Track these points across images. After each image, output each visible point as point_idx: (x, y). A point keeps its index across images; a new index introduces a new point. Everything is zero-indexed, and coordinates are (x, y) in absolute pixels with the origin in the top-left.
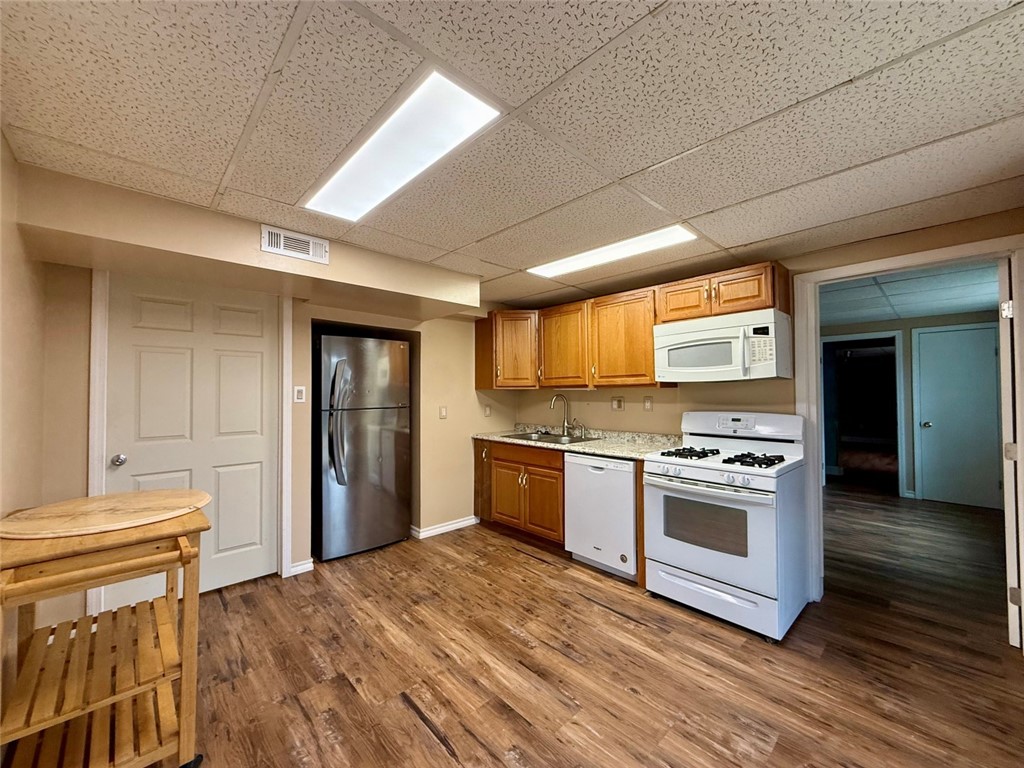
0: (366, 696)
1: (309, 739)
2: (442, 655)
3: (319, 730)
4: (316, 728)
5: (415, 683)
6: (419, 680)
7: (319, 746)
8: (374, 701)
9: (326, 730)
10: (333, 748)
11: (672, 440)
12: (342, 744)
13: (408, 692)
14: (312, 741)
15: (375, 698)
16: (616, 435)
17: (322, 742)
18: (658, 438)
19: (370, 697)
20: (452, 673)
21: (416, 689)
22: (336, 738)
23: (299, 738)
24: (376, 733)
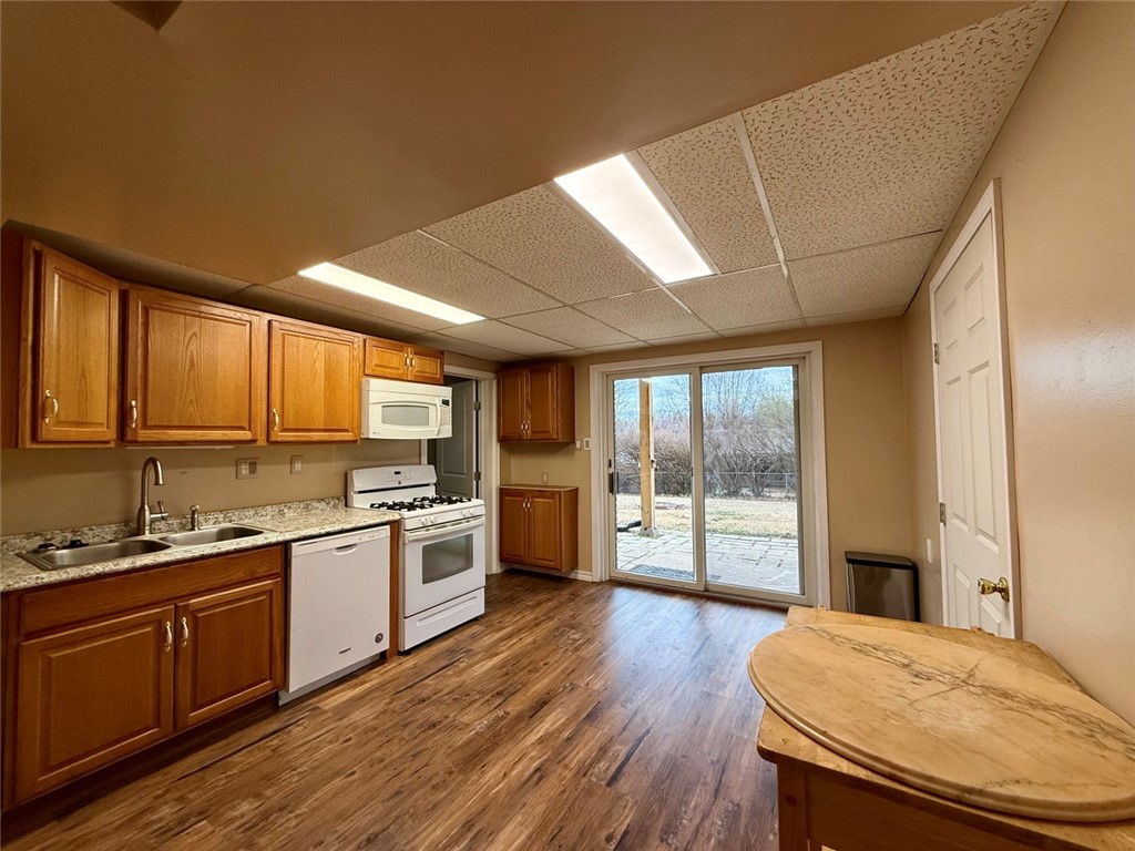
0: (626, 817)
1: (703, 834)
2: (538, 775)
3: (688, 833)
4: (689, 837)
5: (590, 781)
6: (584, 781)
7: (702, 820)
8: (630, 804)
9: (684, 827)
10: (695, 809)
11: (332, 503)
12: (687, 804)
13: (603, 783)
14: (701, 830)
15: (625, 806)
16: (252, 512)
17: (698, 820)
18: (315, 504)
19: (627, 811)
20: (565, 757)
21: (597, 777)
22: (686, 812)
23: (708, 843)
24: (662, 783)
